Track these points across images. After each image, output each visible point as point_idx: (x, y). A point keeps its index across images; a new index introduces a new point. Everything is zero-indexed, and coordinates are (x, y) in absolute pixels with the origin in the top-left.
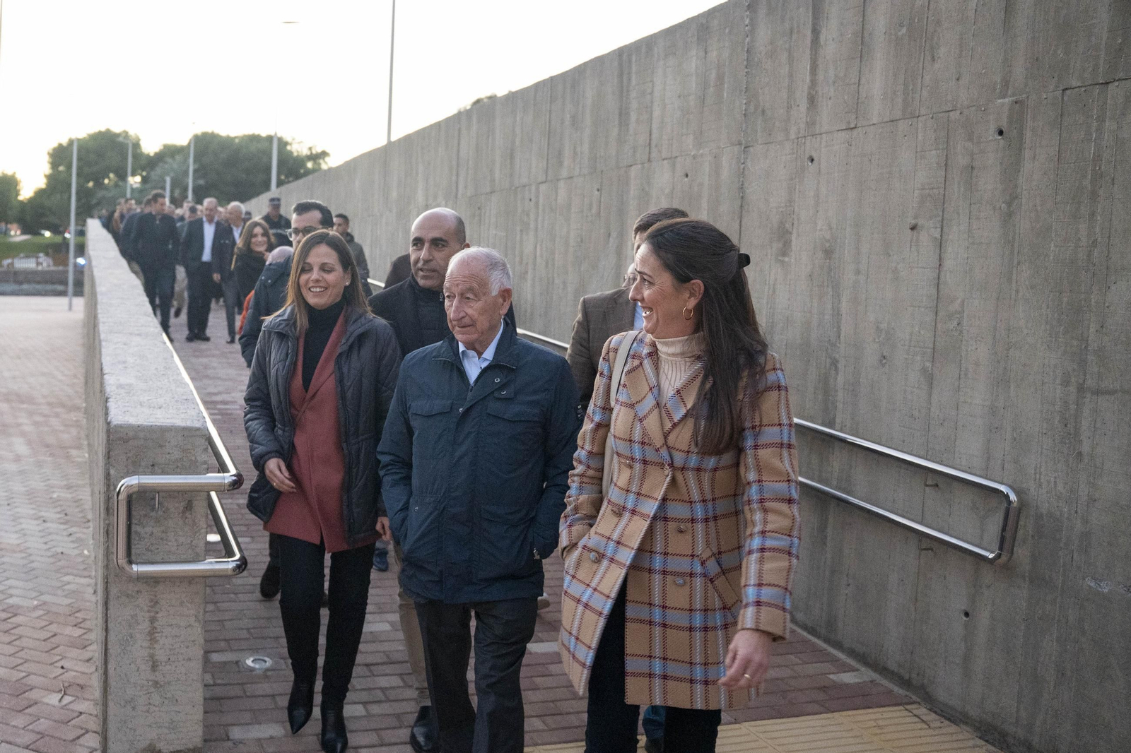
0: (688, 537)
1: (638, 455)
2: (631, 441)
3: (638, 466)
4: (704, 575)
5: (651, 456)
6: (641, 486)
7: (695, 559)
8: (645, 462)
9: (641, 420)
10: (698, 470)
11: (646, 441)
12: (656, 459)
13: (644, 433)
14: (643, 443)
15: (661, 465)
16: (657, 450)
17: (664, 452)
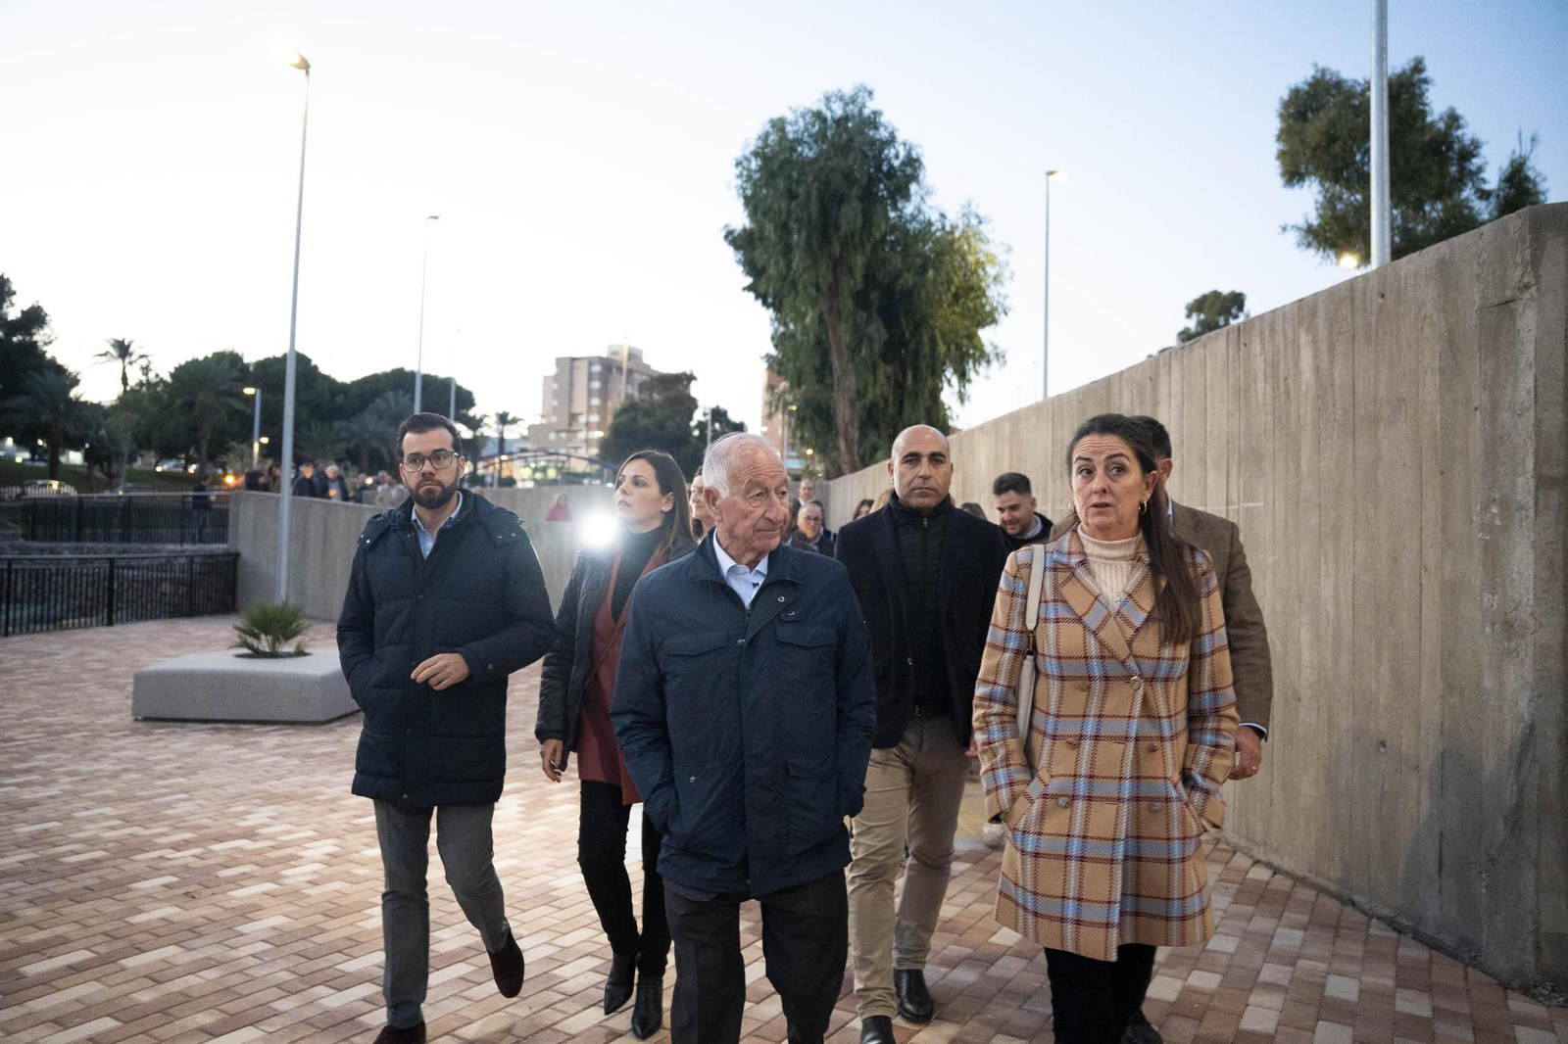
0: (1158, 755)
1: (1097, 672)
2: (1086, 657)
3: (1097, 685)
4: (1180, 799)
5: (1114, 669)
6: (1102, 706)
7: (1169, 782)
8: (1106, 678)
9: (1095, 633)
10: (1167, 679)
11: (1107, 654)
12: (1121, 672)
13: (1101, 643)
14: (1102, 657)
15: (1127, 679)
16: (1123, 662)
17: (1131, 663)
